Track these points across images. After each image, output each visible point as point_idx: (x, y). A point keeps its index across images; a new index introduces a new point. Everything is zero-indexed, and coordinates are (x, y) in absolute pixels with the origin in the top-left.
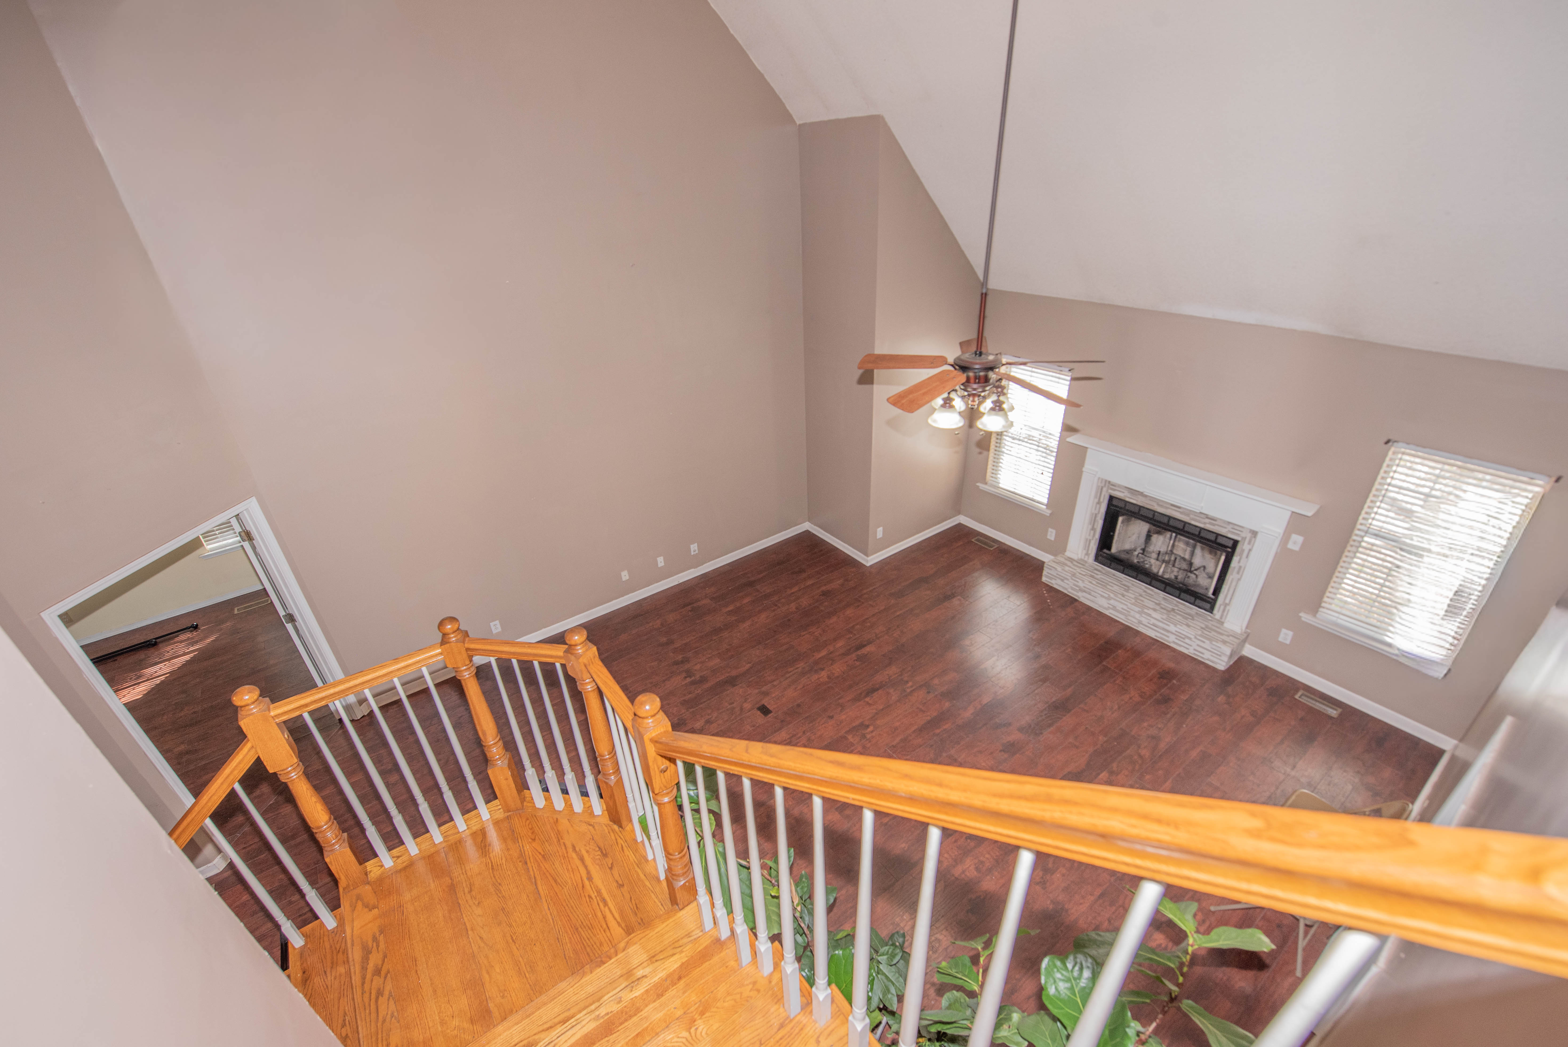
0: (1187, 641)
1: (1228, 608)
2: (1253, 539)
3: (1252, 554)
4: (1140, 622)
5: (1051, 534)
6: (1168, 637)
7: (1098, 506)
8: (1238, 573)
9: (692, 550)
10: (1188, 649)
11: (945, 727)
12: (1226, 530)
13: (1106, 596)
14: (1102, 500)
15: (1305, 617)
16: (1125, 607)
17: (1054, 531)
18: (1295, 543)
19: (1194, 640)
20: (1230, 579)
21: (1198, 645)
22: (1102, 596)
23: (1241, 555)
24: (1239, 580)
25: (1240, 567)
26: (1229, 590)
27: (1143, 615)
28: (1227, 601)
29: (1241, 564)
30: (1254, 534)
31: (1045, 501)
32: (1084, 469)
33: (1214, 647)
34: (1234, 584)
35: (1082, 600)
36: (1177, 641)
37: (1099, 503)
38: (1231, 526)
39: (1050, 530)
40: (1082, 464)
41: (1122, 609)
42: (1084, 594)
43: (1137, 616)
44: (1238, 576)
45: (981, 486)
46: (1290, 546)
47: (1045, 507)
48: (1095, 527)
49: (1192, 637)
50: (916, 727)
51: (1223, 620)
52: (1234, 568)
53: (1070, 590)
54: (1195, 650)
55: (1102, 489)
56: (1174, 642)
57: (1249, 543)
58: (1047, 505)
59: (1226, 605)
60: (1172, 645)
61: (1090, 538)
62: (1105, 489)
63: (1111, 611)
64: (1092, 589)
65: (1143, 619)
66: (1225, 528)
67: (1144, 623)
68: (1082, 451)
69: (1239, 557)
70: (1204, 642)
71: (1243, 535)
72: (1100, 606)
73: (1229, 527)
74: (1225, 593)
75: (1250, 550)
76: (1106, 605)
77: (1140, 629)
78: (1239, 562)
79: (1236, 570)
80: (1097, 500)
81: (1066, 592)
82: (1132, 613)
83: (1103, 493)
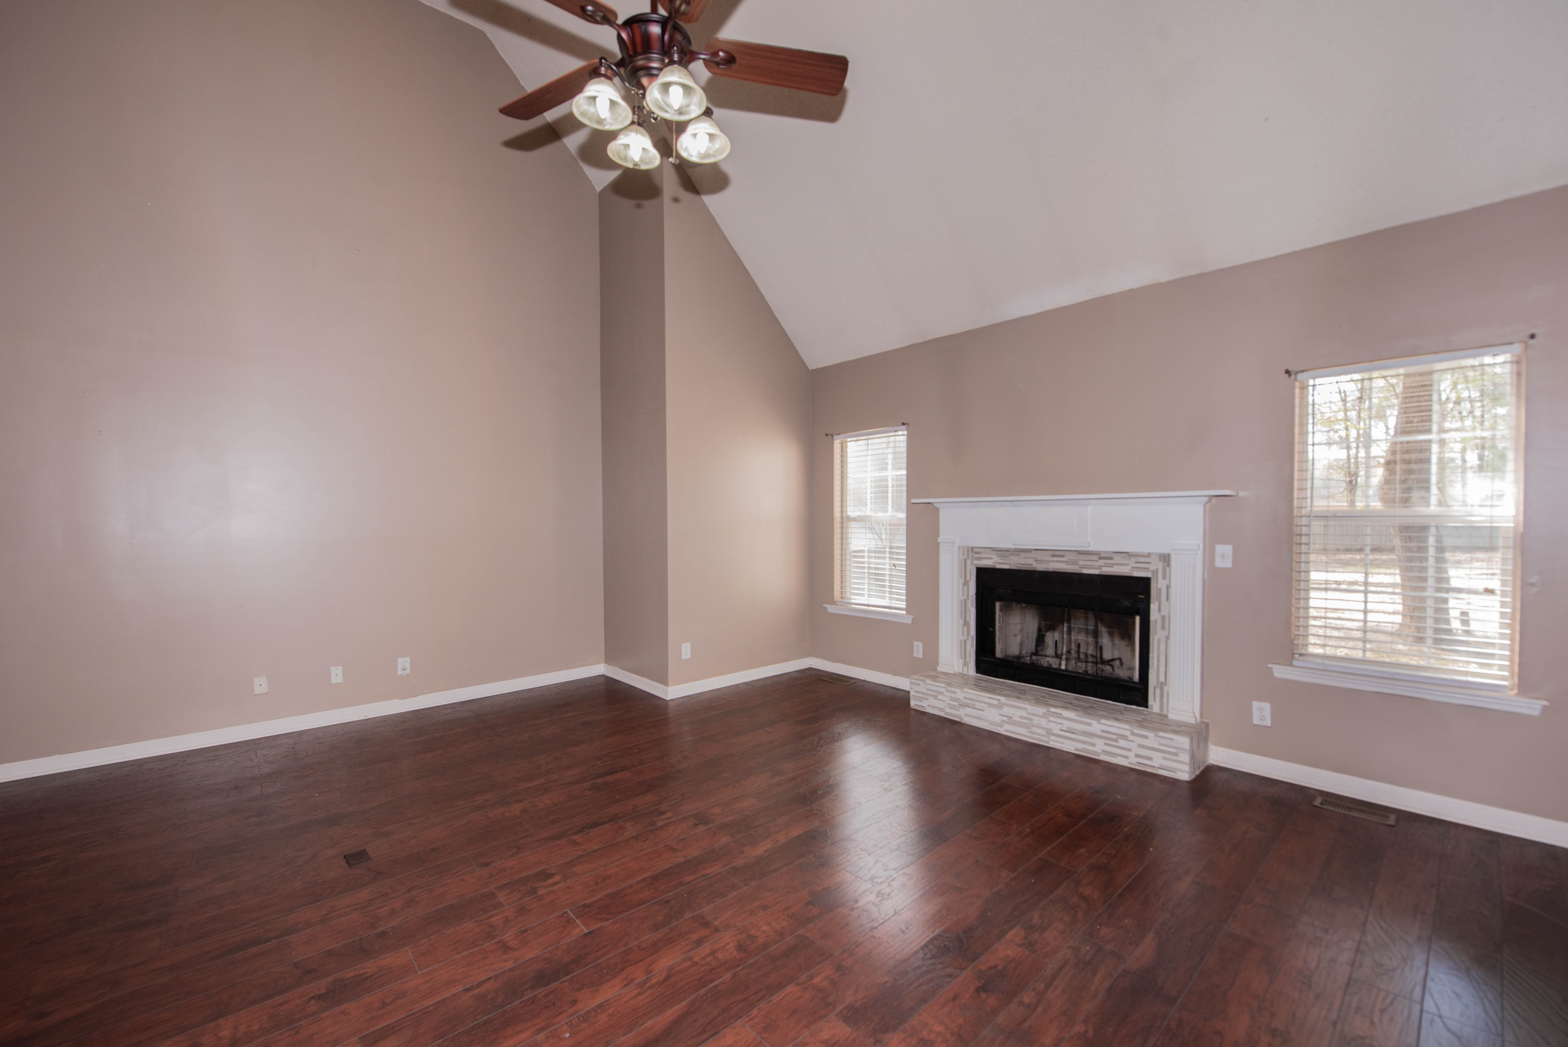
0: (1122, 743)
1: (1165, 688)
2: (1168, 569)
3: (1172, 591)
4: (1049, 732)
5: (918, 650)
6: (1093, 745)
7: (966, 587)
8: (1163, 628)
9: (400, 667)
10: (1127, 757)
11: (707, 871)
12: (1129, 567)
13: (996, 702)
14: (968, 578)
15: (1280, 672)
16: (1024, 714)
17: (921, 644)
18: (1223, 556)
19: (1131, 737)
20: (1156, 642)
21: (1140, 746)
22: (990, 705)
23: (1159, 599)
24: (1168, 638)
25: (1163, 617)
26: (1158, 661)
27: (1052, 719)
28: (1162, 679)
29: (1163, 613)
30: (1166, 559)
31: (903, 605)
32: (939, 540)
33: (1163, 741)
34: (1163, 647)
35: (967, 720)
36: (1107, 748)
37: (966, 583)
38: (1133, 559)
39: (915, 643)
40: (936, 532)
41: (1021, 717)
42: (968, 710)
43: (1043, 722)
44: (1166, 633)
45: (831, 609)
46: (1219, 563)
47: (904, 612)
48: (968, 619)
49: (1128, 733)
50: (650, 873)
51: (1165, 713)
52: (1156, 620)
53: (948, 710)
54: (1137, 756)
55: (965, 563)
56: (1105, 752)
57: (1164, 578)
58: (906, 610)
59: (1162, 685)
60: (1103, 758)
61: (965, 637)
62: (969, 562)
63: (1007, 727)
64: (975, 698)
65: (1052, 726)
66: (1127, 565)
67: (1055, 731)
68: (933, 511)
69: (1157, 603)
70: (1146, 737)
71: (1152, 567)
72: (991, 723)
73: (1132, 562)
74: (1155, 667)
75: (1168, 587)
76: (998, 719)
77: (1052, 744)
78: (1159, 611)
79: (1159, 624)
80: (962, 581)
81: (942, 714)
82: (1036, 720)
83: (968, 567)
